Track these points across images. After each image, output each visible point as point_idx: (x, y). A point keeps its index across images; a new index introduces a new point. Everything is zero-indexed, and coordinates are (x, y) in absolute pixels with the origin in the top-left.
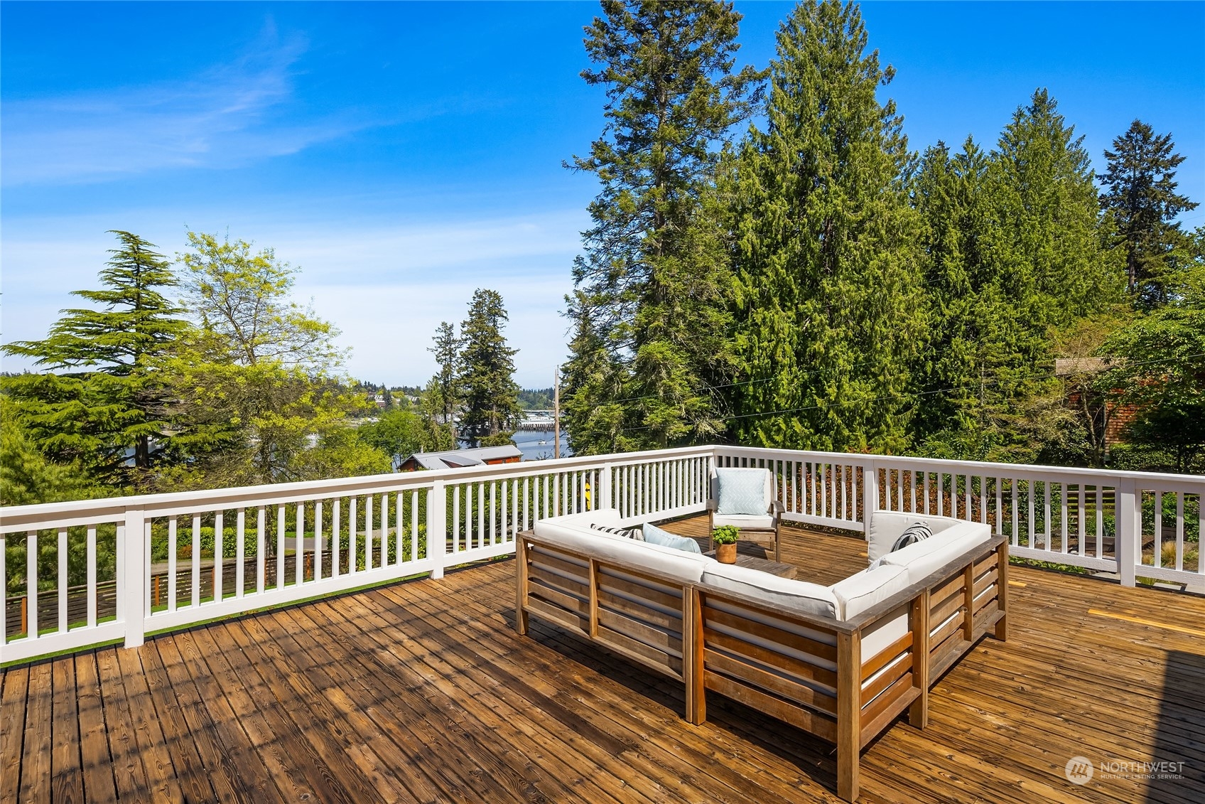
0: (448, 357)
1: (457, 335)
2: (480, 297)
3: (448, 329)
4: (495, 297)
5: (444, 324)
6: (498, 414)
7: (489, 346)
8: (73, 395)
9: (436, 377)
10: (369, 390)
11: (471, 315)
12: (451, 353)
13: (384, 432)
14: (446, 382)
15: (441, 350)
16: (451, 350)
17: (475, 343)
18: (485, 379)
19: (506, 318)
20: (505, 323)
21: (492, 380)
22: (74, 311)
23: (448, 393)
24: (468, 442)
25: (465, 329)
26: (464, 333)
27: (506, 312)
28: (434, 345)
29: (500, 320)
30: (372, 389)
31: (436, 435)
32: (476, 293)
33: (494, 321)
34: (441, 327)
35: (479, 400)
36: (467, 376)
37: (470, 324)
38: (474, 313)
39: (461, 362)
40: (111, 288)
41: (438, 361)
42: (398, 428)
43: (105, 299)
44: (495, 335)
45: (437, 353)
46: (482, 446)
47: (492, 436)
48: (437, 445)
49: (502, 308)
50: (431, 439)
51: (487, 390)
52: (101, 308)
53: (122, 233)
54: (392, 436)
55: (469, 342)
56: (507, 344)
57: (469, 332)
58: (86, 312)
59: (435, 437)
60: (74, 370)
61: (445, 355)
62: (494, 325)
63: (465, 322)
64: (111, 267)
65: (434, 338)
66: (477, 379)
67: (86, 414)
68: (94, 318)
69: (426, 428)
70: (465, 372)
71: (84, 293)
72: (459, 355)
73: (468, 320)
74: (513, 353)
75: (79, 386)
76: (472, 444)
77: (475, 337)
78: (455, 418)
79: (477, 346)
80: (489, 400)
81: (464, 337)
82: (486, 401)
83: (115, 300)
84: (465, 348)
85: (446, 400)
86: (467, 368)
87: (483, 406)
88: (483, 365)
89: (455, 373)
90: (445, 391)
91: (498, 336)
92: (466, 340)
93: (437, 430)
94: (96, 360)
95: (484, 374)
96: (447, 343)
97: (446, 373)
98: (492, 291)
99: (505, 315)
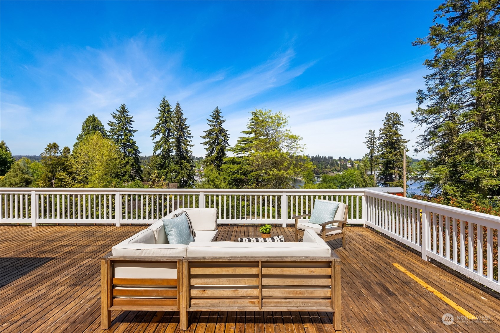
0: (372, 145)
1: (377, 135)
2: (389, 116)
3: (372, 133)
4: (397, 115)
5: (371, 131)
6: (398, 172)
7: (393, 139)
8: (240, 163)
9: (367, 155)
10: (345, 161)
11: (384, 125)
12: (374, 144)
13: (345, 178)
14: (371, 157)
15: (369, 142)
16: (374, 142)
17: (386, 138)
18: (391, 155)
19: (402, 125)
20: (402, 127)
21: (395, 155)
22: (241, 138)
23: (373, 162)
24: (383, 184)
25: (381, 132)
26: (380, 134)
27: (402, 122)
28: (366, 140)
29: (399, 126)
30: (346, 160)
31: (367, 180)
32: (386, 115)
33: (396, 127)
34: (369, 132)
35: (388, 165)
36: (382, 154)
37: (383, 130)
38: (385, 124)
39: (379, 148)
40: (249, 130)
41: (368, 147)
42: (350, 176)
43: (248, 133)
44: (396, 133)
45: (367, 144)
46: (390, 186)
47: (395, 182)
48: (367, 185)
49: (400, 120)
50: (364, 182)
51: (393, 160)
52: (247, 136)
53: (252, 112)
54: (348, 180)
55: (383, 138)
56: (403, 138)
57: (383, 133)
58: (243, 138)
59: (366, 181)
60: (240, 155)
61: (371, 145)
62: (396, 129)
63: (381, 129)
64: (249, 123)
65: (366, 137)
66: (387, 155)
67: (242, 169)
68: (245, 140)
69: (362, 177)
70: (381, 152)
71: (243, 132)
72: (378, 144)
73: (383, 128)
74: (407, 142)
75: (240, 160)
76: (385, 185)
77: (387, 135)
78: (376, 173)
79: (386, 140)
80: (393, 165)
81: (381, 136)
82: (391, 165)
83: (251, 133)
84: (381, 141)
85: (371, 165)
86: (382, 150)
87: (390, 168)
88: (390, 148)
89: (376, 153)
90: (371, 160)
91: (398, 134)
92: (381, 137)
93: (367, 178)
94: (245, 152)
95: (390, 153)
96: (371, 140)
97: (372, 152)
98: (395, 113)
99: (402, 124)
